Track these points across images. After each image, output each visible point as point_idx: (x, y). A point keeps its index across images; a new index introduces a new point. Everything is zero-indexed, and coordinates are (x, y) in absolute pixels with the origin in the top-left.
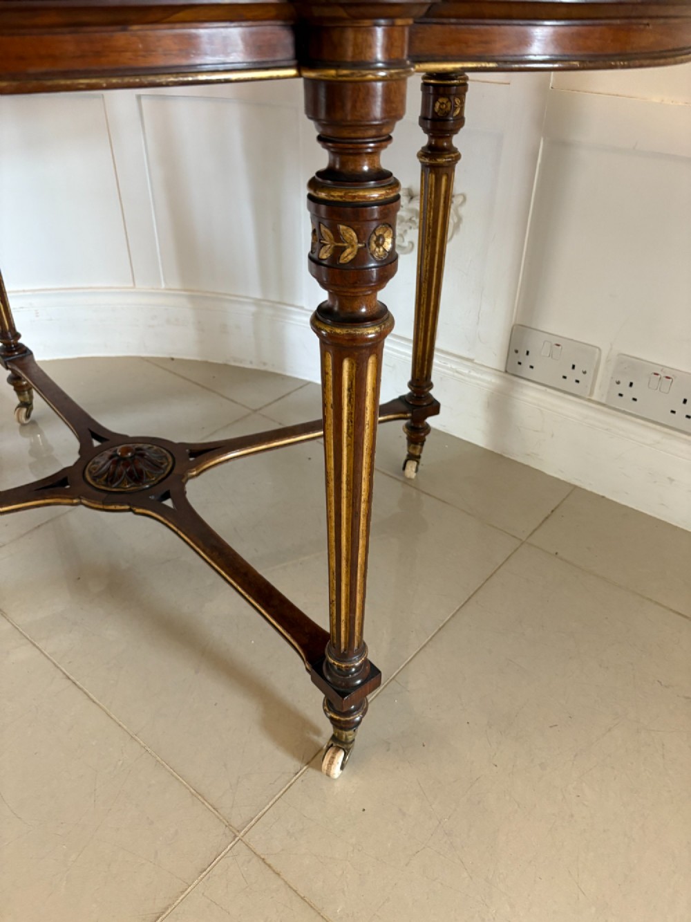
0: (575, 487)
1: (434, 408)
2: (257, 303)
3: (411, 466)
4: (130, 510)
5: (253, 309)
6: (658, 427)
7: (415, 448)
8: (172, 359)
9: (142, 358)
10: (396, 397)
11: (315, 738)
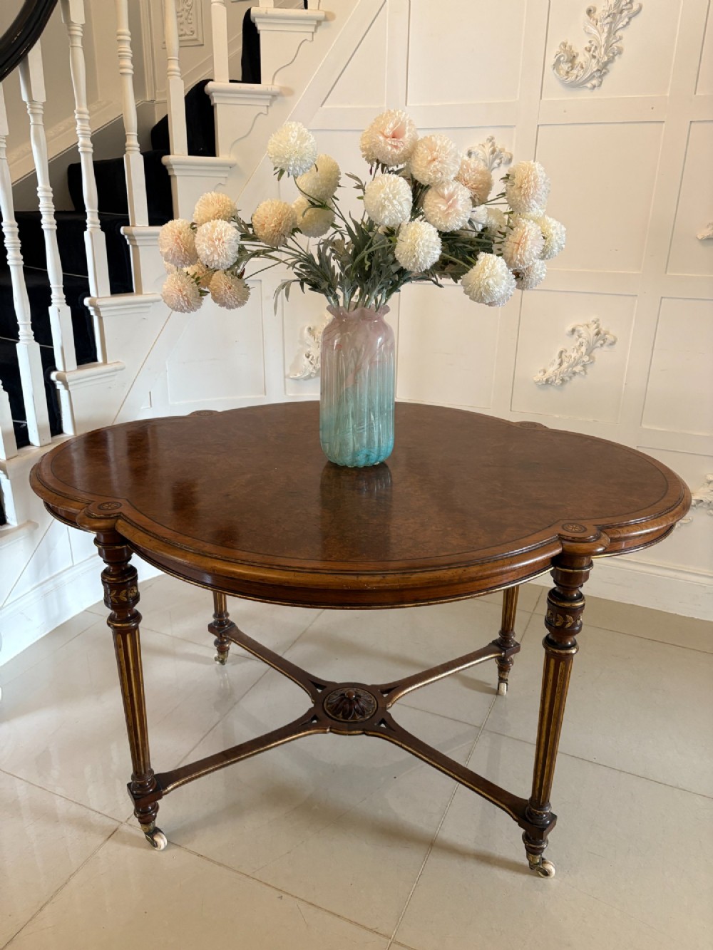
3: (503, 687)
4: (364, 733)
7: (504, 675)
10: (491, 641)
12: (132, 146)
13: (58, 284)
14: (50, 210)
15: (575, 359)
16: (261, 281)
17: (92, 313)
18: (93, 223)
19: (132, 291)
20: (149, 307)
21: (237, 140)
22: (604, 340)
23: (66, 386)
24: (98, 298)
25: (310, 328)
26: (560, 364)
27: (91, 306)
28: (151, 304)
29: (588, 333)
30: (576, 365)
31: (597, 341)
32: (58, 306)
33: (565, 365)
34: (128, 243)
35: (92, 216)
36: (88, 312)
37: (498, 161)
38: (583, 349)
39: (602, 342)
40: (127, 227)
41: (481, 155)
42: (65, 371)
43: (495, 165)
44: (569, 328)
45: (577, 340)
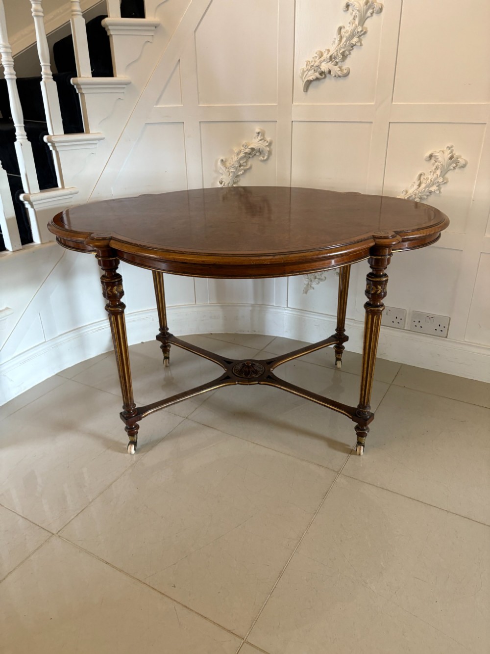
0: (402, 364)
1: (346, 339)
2: (253, 306)
3: (339, 363)
4: (258, 383)
5: (250, 308)
6: (431, 336)
7: (339, 356)
8: (212, 334)
9: (198, 335)
10: (330, 336)
11: (348, 447)
12: (75, 11)
13: (20, 123)
14: (10, 63)
15: (431, 180)
16: (183, 123)
17: (51, 148)
18: (46, 74)
19: (83, 132)
20: (96, 144)
21: (160, 5)
22: (456, 163)
23: (32, 206)
24: (54, 135)
25: (222, 160)
26: (419, 186)
27: (49, 142)
28: (97, 142)
29: (443, 158)
30: (433, 185)
31: (450, 164)
32: (21, 141)
33: (423, 186)
34: (77, 92)
35: (45, 69)
36: (48, 147)
37: (371, 11)
38: (438, 172)
39: (455, 165)
40: (75, 78)
41: (357, 5)
42: (30, 194)
43: (369, 14)
44: (428, 154)
45: (434, 164)
